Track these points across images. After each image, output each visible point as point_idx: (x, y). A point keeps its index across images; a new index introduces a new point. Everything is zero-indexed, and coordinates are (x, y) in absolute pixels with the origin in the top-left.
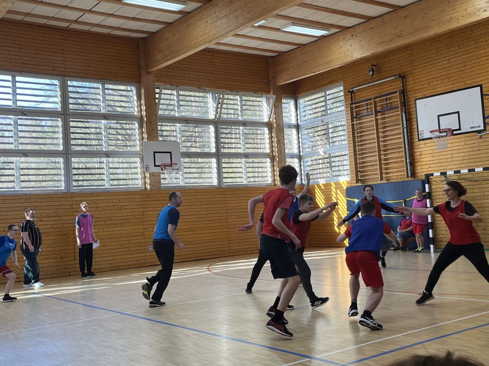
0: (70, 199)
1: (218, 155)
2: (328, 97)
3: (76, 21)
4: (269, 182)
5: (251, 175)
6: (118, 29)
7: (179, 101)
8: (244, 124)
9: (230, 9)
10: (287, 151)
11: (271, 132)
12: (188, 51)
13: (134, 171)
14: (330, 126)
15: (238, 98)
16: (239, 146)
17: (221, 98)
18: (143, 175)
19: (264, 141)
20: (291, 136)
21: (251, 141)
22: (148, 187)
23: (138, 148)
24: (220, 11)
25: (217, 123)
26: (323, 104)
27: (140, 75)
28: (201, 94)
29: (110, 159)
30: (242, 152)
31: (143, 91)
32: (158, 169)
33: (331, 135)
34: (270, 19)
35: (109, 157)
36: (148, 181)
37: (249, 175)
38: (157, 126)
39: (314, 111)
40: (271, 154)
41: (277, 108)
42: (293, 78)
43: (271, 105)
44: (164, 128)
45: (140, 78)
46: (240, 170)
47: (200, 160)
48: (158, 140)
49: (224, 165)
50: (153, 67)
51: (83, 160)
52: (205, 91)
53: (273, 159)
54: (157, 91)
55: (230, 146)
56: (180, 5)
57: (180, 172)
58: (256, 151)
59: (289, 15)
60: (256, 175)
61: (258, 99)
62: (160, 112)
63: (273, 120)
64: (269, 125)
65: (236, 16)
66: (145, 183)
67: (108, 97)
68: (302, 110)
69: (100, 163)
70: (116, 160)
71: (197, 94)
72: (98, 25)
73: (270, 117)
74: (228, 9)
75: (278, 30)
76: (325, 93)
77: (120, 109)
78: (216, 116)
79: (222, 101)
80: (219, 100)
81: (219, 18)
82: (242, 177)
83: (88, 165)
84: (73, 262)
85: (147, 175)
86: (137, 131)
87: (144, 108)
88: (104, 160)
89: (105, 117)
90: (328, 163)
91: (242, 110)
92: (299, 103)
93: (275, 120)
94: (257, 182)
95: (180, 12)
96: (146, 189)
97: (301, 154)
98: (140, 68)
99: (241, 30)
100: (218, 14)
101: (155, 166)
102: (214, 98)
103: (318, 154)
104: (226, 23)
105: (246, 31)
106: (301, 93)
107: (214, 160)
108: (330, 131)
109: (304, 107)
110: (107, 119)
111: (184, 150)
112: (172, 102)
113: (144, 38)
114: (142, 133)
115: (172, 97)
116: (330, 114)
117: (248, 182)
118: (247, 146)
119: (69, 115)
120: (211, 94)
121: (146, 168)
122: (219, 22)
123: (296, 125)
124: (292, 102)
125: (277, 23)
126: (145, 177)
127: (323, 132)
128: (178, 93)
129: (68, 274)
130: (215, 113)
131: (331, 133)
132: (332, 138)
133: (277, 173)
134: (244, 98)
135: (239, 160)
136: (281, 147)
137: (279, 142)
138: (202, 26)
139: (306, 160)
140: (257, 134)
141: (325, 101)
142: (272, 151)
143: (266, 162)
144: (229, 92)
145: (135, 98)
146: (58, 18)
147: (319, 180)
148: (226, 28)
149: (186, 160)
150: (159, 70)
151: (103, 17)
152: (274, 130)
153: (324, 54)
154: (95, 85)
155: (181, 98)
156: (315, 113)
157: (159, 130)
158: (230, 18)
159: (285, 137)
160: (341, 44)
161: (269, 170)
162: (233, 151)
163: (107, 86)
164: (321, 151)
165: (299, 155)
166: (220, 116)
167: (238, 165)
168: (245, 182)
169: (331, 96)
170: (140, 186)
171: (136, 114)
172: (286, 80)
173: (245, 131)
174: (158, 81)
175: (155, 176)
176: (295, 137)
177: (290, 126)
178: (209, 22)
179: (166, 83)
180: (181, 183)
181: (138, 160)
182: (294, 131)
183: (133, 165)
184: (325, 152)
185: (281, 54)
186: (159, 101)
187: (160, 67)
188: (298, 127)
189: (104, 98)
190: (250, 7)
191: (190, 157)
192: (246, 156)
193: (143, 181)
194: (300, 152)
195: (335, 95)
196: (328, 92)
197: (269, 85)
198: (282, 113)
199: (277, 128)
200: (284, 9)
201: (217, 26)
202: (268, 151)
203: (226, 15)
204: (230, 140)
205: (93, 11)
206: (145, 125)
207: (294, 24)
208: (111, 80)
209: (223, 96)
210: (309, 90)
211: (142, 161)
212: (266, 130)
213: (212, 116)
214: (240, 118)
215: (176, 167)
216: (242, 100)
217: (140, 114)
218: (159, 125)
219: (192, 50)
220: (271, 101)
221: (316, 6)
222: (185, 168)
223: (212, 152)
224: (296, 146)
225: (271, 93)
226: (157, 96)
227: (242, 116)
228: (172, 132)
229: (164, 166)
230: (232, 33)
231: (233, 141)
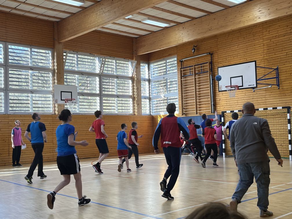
0: (7, 118)
1: (101, 95)
2: (168, 64)
3: (15, 9)
4: (131, 113)
5: (120, 108)
6: (42, 15)
7: (78, 61)
8: (117, 77)
9: (111, 7)
10: (142, 95)
11: (133, 83)
12: (85, 31)
13: (48, 102)
14: (168, 81)
15: (114, 61)
16: (114, 90)
17: (103, 61)
18: (54, 105)
19: (129, 88)
20: (145, 85)
21: (121, 88)
22: (57, 113)
23: (51, 89)
24: (105, 8)
25: (101, 76)
26: (165, 67)
27: (54, 44)
28: (92, 58)
29: (34, 95)
30: (115, 94)
31: (55, 54)
32: (63, 102)
33: (168, 86)
34: (135, 15)
35: (33, 93)
36: (57, 109)
37: (119, 108)
38: (63, 76)
39: (159, 72)
40: (133, 96)
41: (137, 69)
42: (148, 51)
43: (134, 67)
44: (68, 77)
45: (54, 46)
46: (113, 105)
47: (89, 98)
48: (64, 84)
49: (104, 101)
50: (61, 40)
51: (16, 94)
52: (94, 56)
53: (134, 99)
54: (65, 54)
55: (108, 90)
56: (81, 3)
57: (77, 104)
58: (124, 94)
59: (146, 13)
60: (123, 108)
61: (127, 63)
62: (66, 67)
63: (135, 75)
64: (132, 78)
65: (115, 12)
66: (55, 110)
67: (33, 57)
68: (152, 71)
69: (27, 96)
70: (37, 95)
71: (89, 57)
72: (29, 12)
73: (133, 74)
74: (110, 7)
75: (140, 22)
76: (166, 61)
77: (41, 64)
78: (100, 71)
79: (105, 63)
80: (102, 62)
81: (104, 12)
82: (115, 109)
83: (20, 98)
84: (8, 157)
85: (56, 105)
86: (51, 78)
87: (55, 64)
88: (30, 95)
89: (31, 68)
90: (166, 103)
91: (116, 69)
92: (151, 67)
93: (136, 76)
94: (124, 112)
95: (80, 7)
96: (55, 114)
97: (151, 97)
98: (54, 40)
99: (117, 20)
100: (104, 9)
101: (61, 100)
102: (100, 61)
103: (160, 97)
104: (108, 16)
105: (120, 21)
106: (152, 60)
107: (98, 98)
108: (168, 84)
109: (154, 69)
110: (33, 70)
111: (80, 91)
112: (74, 62)
113: (58, 22)
114: (54, 79)
115: (74, 59)
116: (168, 74)
117: (118, 112)
118: (119, 90)
119: (9, 66)
120: (97, 58)
121: (56, 101)
122: (104, 15)
123: (148, 79)
124: (146, 66)
125: (139, 18)
126: (55, 107)
127: (164, 84)
128: (77, 56)
129: (4, 164)
130: (100, 70)
131: (169, 85)
132: (169, 88)
133: (136, 107)
134: (118, 61)
135: (114, 99)
136: (139, 92)
137: (138, 89)
138: (93, 16)
139: (154, 100)
140: (125, 84)
141: (166, 66)
142: (134, 94)
143: (129, 101)
144: (109, 57)
145: (51, 58)
146: (4, 6)
147: (161, 113)
148: (108, 19)
149: (81, 97)
150: (66, 42)
151: (32, 7)
152: (135, 82)
153: (167, 38)
154: (26, 49)
155: (79, 59)
156: (160, 73)
157: (65, 79)
158: (111, 12)
159: (142, 86)
160: (176, 33)
161: (131, 105)
162: (110, 93)
163: (33, 50)
164: (162, 95)
165: (149, 97)
166: (102, 71)
167: (113, 102)
168: (116, 112)
169: (170, 63)
170: (51, 112)
171: (51, 68)
172: (143, 52)
173: (118, 82)
174: (66, 48)
175: (61, 106)
176: (147, 86)
177: (145, 80)
178: (98, 14)
179: (70, 50)
180: (77, 111)
181: (51, 96)
182: (147, 83)
183: (48, 99)
184: (164, 96)
185: (141, 36)
186: (65, 61)
187: (67, 40)
188: (149, 81)
189: (31, 57)
190: (123, 7)
191: (83, 96)
192: (118, 96)
193: (54, 109)
194: (150, 95)
195: (172, 63)
196: (168, 61)
197: (133, 55)
198: (140, 72)
199: (137, 81)
200: (144, 9)
201: (103, 17)
202: (131, 94)
203: (108, 11)
204: (108, 87)
205: (26, 3)
206: (56, 75)
207: (149, 19)
208: (36, 46)
209: (105, 60)
210: (157, 59)
211: (54, 96)
212: (130, 82)
213: (98, 71)
214: (115, 74)
215: (75, 101)
216: (116, 63)
217: (53, 68)
218: (65, 75)
219: (87, 30)
220: (134, 64)
221: (162, 9)
222: (80, 102)
223: (97, 93)
224: (148, 92)
225: (134, 59)
226: (64, 57)
227: (116, 72)
228: (73, 80)
229: (67, 100)
230: (112, 21)
231: (111, 87)
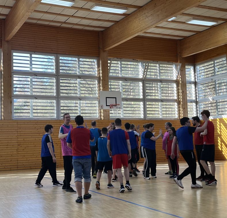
0: (59, 124)
1: (144, 100)
2: (216, 65)
3: (65, 23)
4: (176, 117)
5: (164, 112)
6: (88, 26)
7: (121, 67)
8: (161, 81)
9: (154, 11)
10: (188, 98)
11: (178, 86)
12: (128, 37)
13: (95, 108)
14: (217, 82)
15: (158, 65)
16: (157, 94)
17: (147, 66)
18: (99, 111)
19: (173, 91)
20: (191, 89)
21: (165, 92)
22: (103, 118)
23: (97, 95)
24: (148, 12)
25: (144, 81)
27: (99, 53)
28: (135, 63)
30: (159, 98)
31: (101, 62)
32: (108, 108)
33: (217, 88)
34: (179, 16)
35: (81, 100)
36: (102, 114)
37: (163, 112)
38: (108, 82)
40: (178, 100)
41: (182, 72)
42: (193, 53)
43: (178, 70)
44: (112, 83)
45: (99, 55)
46: (157, 109)
47: (132, 103)
48: (109, 90)
49: (147, 106)
50: (107, 48)
51: (67, 101)
52: (137, 62)
53: (179, 103)
54: (109, 62)
55: (151, 94)
57: (121, 110)
58: (168, 98)
59: (191, 13)
60: (168, 112)
61: (170, 66)
62: (111, 74)
63: (179, 79)
64: (177, 82)
65: (158, 15)
66: (101, 116)
67: (81, 66)
68: (198, 73)
69: (76, 103)
70: (84, 102)
71: (132, 63)
72: (77, 24)
73: (178, 77)
74: (153, 10)
75: (184, 23)
76: (214, 62)
77: (87, 73)
78: (143, 76)
79: (148, 67)
80: (145, 67)
81: (147, 16)
82: (159, 114)
83: (70, 105)
85: (102, 111)
86: (97, 85)
87: (101, 72)
88: (78, 102)
89: (79, 77)
90: (215, 106)
91: (160, 73)
92: (197, 68)
93: (180, 79)
95: (124, 14)
96: (101, 119)
97: (197, 100)
98: (99, 49)
99: (161, 23)
100: (147, 14)
101: (107, 106)
102: (142, 66)
103: (209, 100)
104: (152, 19)
105: (163, 24)
106: (198, 62)
107: (142, 103)
108: (217, 86)
109: (200, 71)
110: (80, 78)
111: (124, 96)
112: (117, 68)
113: (102, 31)
114: (100, 86)
115: (118, 65)
116: (217, 75)
117: (163, 117)
118: (162, 95)
119: (60, 76)
120: (141, 63)
121: (101, 107)
122: (147, 19)
123: (194, 82)
124: (192, 68)
125: (183, 19)
126: (101, 112)
127: (212, 87)
128: (121, 63)
130: (143, 75)
131: (217, 87)
132: (218, 90)
133: (181, 112)
134: (161, 65)
135: (157, 103)
136: (184, 96)
137: (183, 92)
138: (136, 22)
139: (201, 104)
140: (168, 88)
141: (214, 67)
142: (179, 98)
143: (174, 105)
144: (152, 62)
145: (96, 66)
146: (55, 21)
148: (151, 22)
149: (125, 102)
150: (111, 49)
151: (79, 20)
152: (180, 85)
153: (214, 37)
154: (74, 59)
155: (123, 66)
156: (207, 74)
157: (110, 85)
158: (154, 16)
159: (187, 89)
160: (225, 30)
161: (177, 110)
162: (153, 97)
163: (81, 59)
164: (210, 98)
165: (196, 101)
166: (146, 76)
167: (156, 106)
168: (161, 117)
169: (218, 64)
170: (97, 117)
171: (96, 75)
172: (187, 54)
174: (110, 56)
175: (106, 111)
176: (193, 89)
177: (191, 83)
178: (141, 19)
179: (114, 57)
180: (121, 116)
181: (97, 102)
182: (193, 86)
183: (93, 105)
184: (213, 99)
185: (185, 38)
186: (110, 68)
187: (111, 47)
188: (195, 83)
189: (79, 66)
190: (167, 9)
191: (127, 101)
192: (162, 101)
193: (100, 114)
194: (196, 99)
195: (220, 63)
196: (215, 62)
197: (177, 57)
198: (185, 74)
199: (182, 84)
200: (189, 9)
201: (146, 21)
202: (176, 98)
203: (151, 15)
204: (151, 91)
205: (74, 16)
206: (101, 82)
207: (194, 19)
208: (83, 56)
209: (148, 64)
210: (204, 60)
211: (99, 103)
212: (175, 85)
213: (141, 76)
214: (158, 78)
215: (119, 106)
216: (160, 67)
217: (98, 75)
218: (110, 82)
219: (130, 36)
220: (179, 67)
221: (209, 7)
222: (124, 107)
223: (140, 98)
224: (194, 95)
225: (178, 62)
226: (109, 65)
227: (160, 76)
228: (116, 86)
229: (111, 106)
230: (154, 25)
231: (154, 91)
